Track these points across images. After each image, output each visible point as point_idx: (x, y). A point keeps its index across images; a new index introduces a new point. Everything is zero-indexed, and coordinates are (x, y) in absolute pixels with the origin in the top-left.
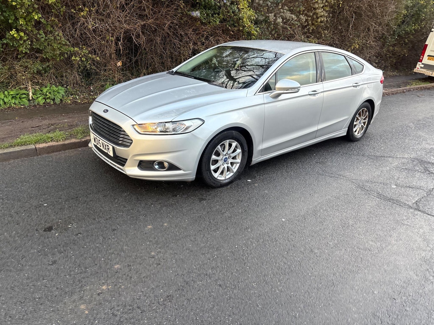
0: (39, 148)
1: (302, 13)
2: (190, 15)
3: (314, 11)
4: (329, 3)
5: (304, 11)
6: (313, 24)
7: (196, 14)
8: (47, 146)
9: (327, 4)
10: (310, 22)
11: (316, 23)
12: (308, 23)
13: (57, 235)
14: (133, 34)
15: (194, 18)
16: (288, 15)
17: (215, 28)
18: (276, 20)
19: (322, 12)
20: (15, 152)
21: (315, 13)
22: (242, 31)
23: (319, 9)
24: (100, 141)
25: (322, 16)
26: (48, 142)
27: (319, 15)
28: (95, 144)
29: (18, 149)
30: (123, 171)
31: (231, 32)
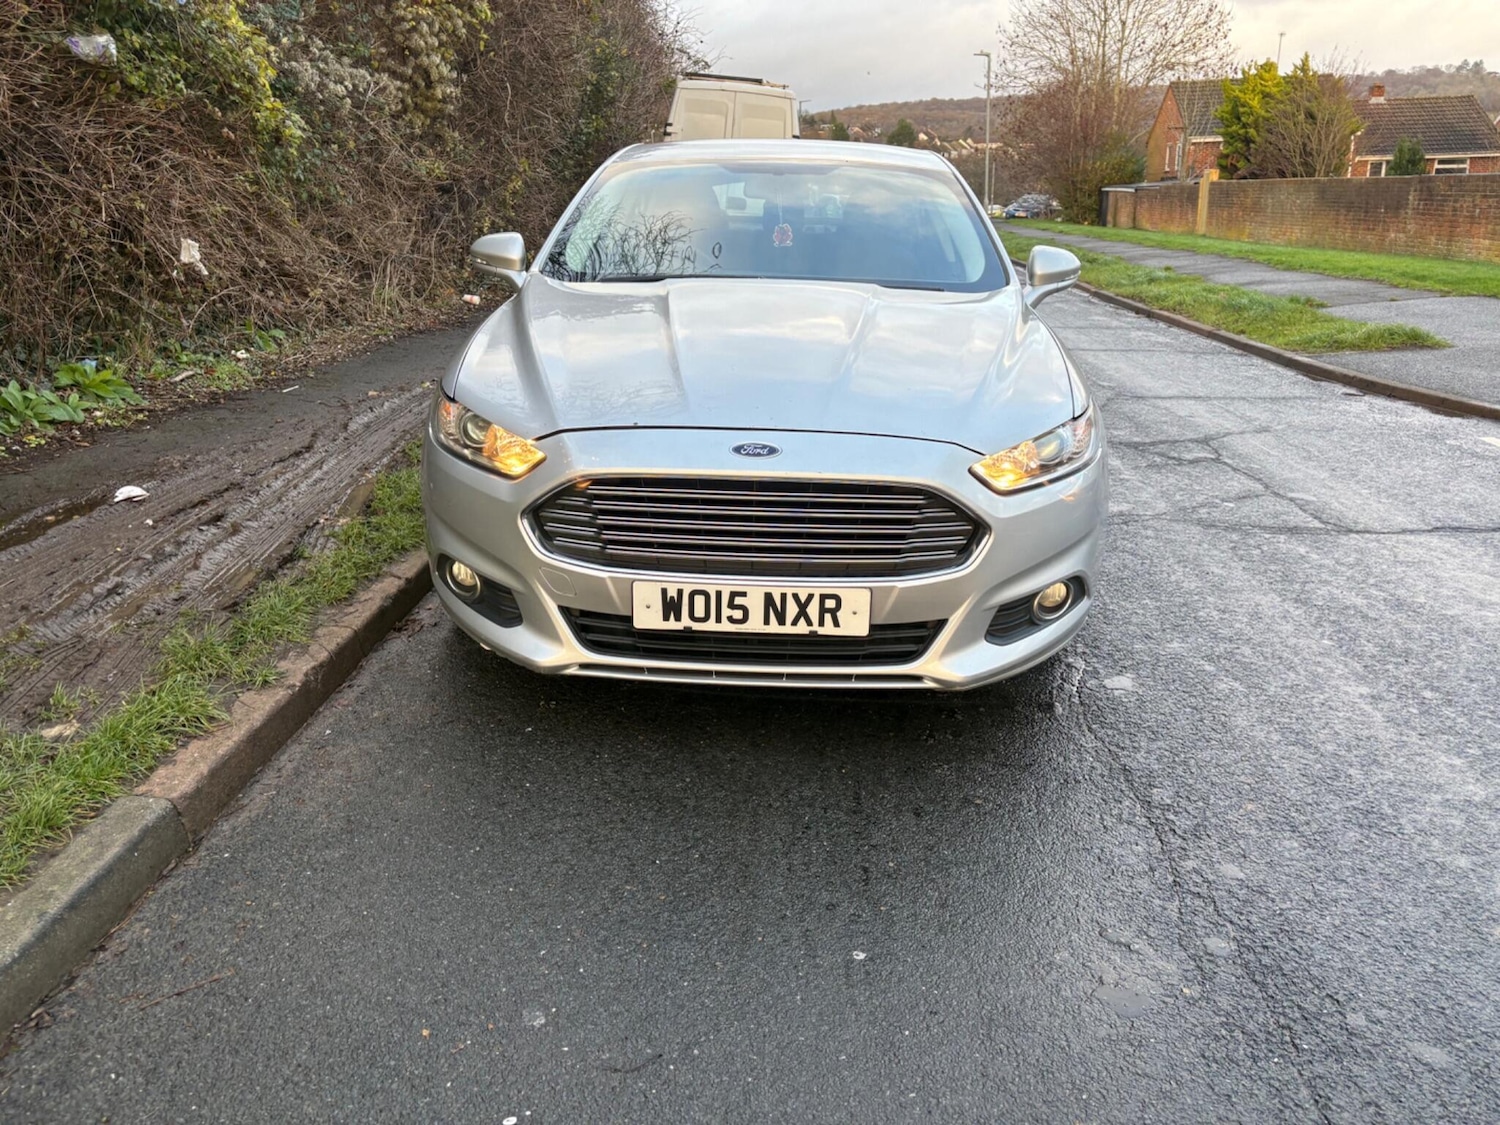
0: (185, 797)
1: (377, 64)
2: (67, 51)
3: (412, 61)
4: (449, 35)
5: (382, 59)
6: (417, 107)
7: (97, 45)
8: (205, 772)
9: (444, 37)
10: (410, 101)
11: (429, 105)
12: (403, 101)
15: (86, 63)
16: (344, 68)
17: (173, 114)
18: (322, 87)
19: (439, 65)
20: (109, 872)
21: (418, 68)
22: (253, 126)
23: (428, 55)
24: (744, 594)
25: (442, 79)
26: (165, 757)
27: (434, 76)
28: (678, 626)
29: (102, 847)
30: (918, 678)
31: (226, 130)
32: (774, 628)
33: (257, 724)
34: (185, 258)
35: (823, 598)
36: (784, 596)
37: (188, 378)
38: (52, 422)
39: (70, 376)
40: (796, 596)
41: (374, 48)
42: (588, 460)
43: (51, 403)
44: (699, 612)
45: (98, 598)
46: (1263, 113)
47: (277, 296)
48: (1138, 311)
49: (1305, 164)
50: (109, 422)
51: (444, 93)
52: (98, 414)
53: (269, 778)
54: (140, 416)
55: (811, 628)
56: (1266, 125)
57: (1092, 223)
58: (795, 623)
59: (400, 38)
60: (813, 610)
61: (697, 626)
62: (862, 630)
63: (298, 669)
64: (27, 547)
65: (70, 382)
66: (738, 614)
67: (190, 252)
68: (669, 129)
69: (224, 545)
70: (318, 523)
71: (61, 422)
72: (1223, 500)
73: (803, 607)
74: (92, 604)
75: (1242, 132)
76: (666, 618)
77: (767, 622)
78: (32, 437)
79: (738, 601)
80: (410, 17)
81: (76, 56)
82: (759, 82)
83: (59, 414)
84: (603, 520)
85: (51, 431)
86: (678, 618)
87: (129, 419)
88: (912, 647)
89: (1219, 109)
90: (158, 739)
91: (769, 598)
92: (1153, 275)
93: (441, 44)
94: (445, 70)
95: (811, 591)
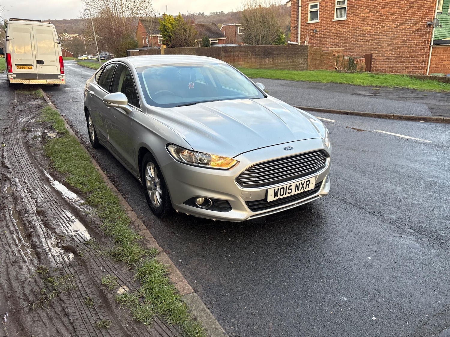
24: (291, 186)
26: (171, 283)
30: (319, 196)
32: (297, 192)
35: (306, 181)
36: (299, 183)
40: (302, 183)
44: (282, 193)
46: (172, 29)
49: (187, 43)
55: (304, 190)
56: (174, 32)
60: (305, 185)
61: (281, 197)
62: (313, 187)
66: (290, 191)
75: (168, 34)
76: (275, 197)
82: (40, 21)
84: (257, 175)
89: (160, 28)
91: (296, 185)
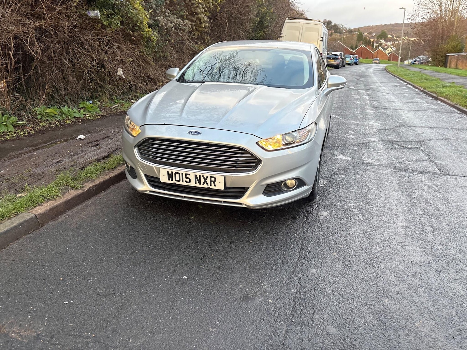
0: (40, 214)
1: (185, 17)
2: (87, 15)
3: (196, 16)
4: (208, 8)
5: (187, 16)
6: (197, 30)
7: (95, 13)
8: (48, 208)
9: (206, 9)
10: (194, 28)
11: (200, 29)
12: (192, 28)
13: (270, 301)
14: (26, 40)
15: (91, 19)
16: (175, 19)
17: (117, 33)
18: (166, 24)
19: (204, 17)
20: (11, 229)
21: (198, 18)
22: (142, 37)
23: (201, 14)
24: (189, 175)
25: (205, 21)
26: (41, 204)
27: (202, 20)
28: (172, 182)
29: (12, 223)
30: (241, 204)
31: (133, 37)
32: (198, 185)
33: (69, 198)
34: (118, 74)
35: (211, 177)
36: (200, 176)
37: (116, 107)
38: (75, 117)
39: (83, 105)
40: (203, 176)
41: (185, 12)
42: (150, 133)
43: (75, 112)
44: (178, 179)
45: (53, 163)
47: (147, 85)
48: (433, 97)
50: (89, 118)
51: (205, 25)
52: (87, 116)
53: (69, 213)
54: (98, 117)
55: (208, 186)
57: (442, 66)
58: (203, 184)
59: (193, 9)
60: (208, 181)
61: (177, 183)
62: (222, 188)
63: (88, 186)
64: (48, 149)
65: (83, 107)
66: (188, 180)
67: (120, 72)
68: (281, 35)
69: (93, 152)
70: (121, 148)
71: (77, 117)
72: (409, 161)
73: (205, 180)
74: (51, 165)
76: (169, 180)
77: (196, 183)
78: (68, 121)
79: (188, 176)
80: (196, 3)
81: (89, 16)
82: (311, 20)
83: (77, 115)
84: (154, 150)
85: (74, 120)
86: (172, 180)
87: (95, 117)
88: (239, 195)
90: (41, 199)
91: (196, 176)
92: (445, 85)
93: (205, 11)
94: (206, 19)
95: (208, 175)
